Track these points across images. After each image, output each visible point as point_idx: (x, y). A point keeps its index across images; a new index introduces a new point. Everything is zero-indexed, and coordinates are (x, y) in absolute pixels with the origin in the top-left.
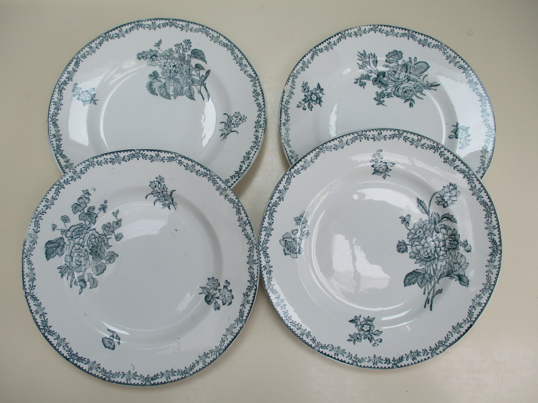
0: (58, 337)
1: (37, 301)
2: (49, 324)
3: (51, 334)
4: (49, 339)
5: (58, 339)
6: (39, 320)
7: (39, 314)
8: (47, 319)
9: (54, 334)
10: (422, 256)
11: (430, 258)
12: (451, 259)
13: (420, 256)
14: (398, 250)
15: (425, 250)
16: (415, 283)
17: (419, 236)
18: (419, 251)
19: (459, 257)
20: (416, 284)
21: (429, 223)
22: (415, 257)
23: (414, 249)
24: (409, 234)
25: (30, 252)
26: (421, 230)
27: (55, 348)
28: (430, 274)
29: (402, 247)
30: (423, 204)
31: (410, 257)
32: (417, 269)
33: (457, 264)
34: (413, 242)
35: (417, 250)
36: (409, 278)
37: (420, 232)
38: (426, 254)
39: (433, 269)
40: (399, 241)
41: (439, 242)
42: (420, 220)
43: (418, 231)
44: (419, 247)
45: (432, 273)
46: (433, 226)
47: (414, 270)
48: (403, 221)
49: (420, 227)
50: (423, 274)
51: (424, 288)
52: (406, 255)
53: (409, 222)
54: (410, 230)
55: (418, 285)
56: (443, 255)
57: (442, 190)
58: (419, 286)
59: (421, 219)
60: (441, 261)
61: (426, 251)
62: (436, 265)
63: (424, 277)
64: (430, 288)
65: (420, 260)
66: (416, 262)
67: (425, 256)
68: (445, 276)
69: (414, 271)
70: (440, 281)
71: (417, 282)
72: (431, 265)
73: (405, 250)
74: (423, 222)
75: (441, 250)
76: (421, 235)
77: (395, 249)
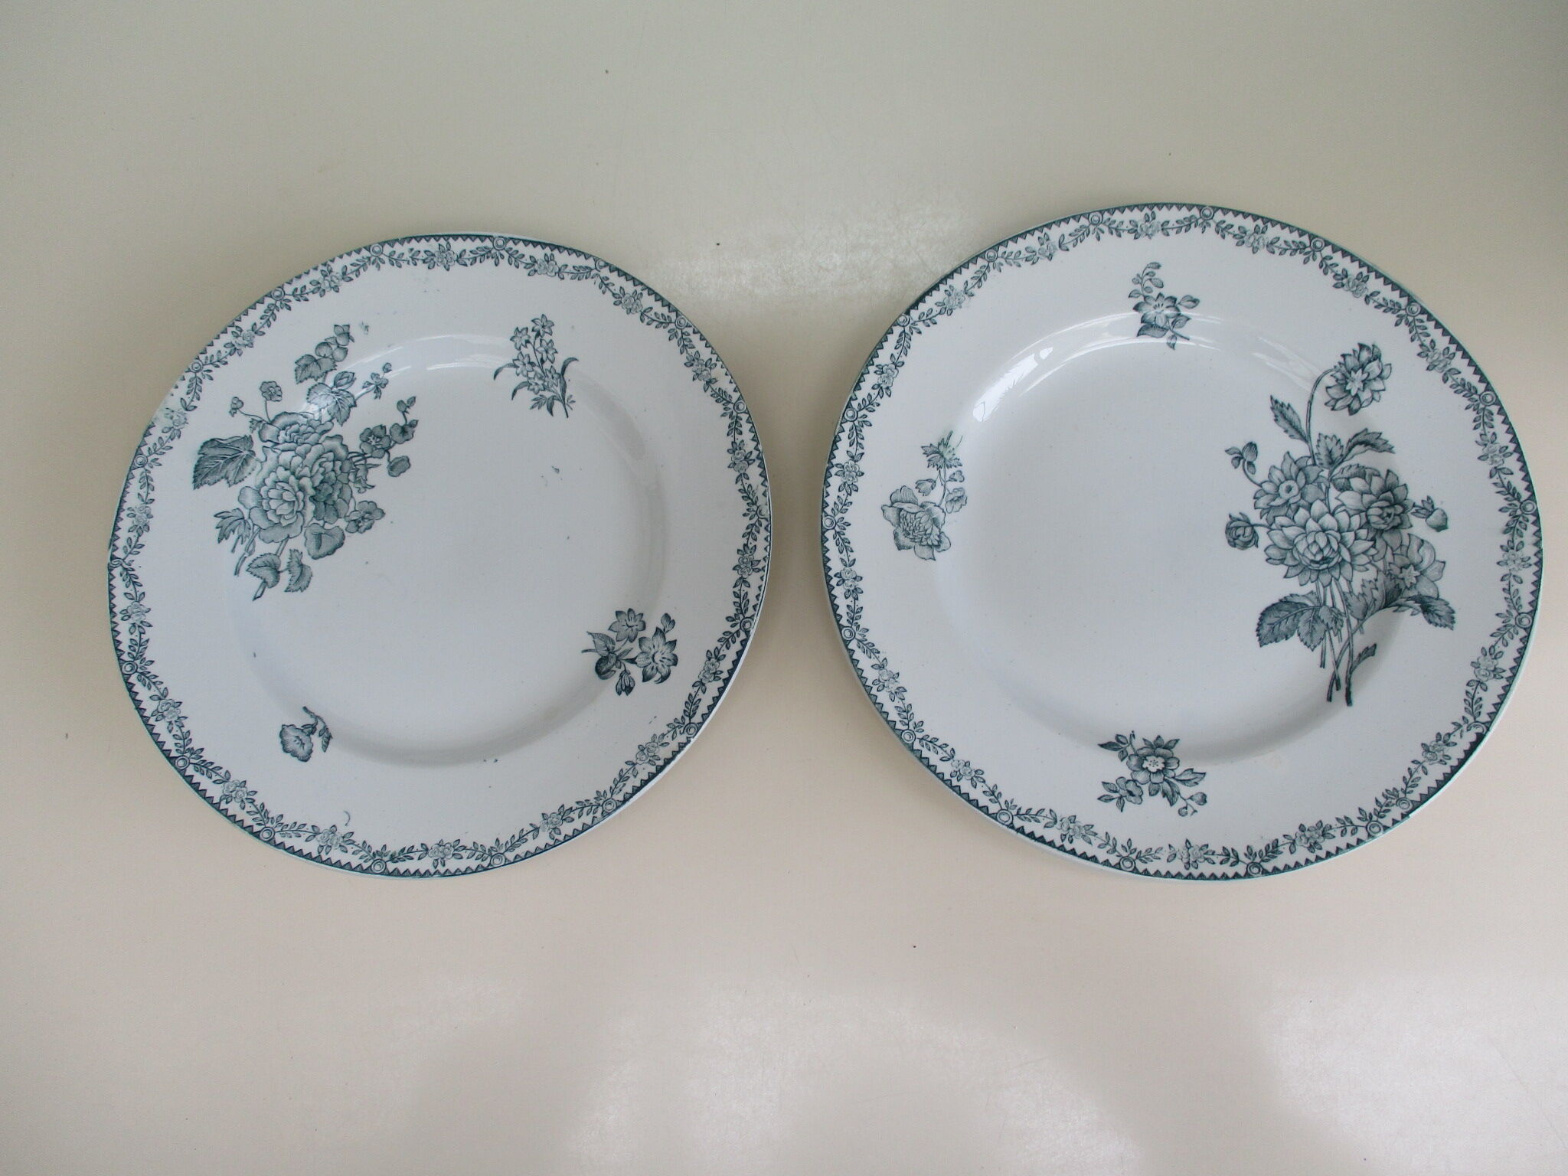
0: (162, 695)
1: (136, 587)
2: (149, 655)
3: (147, 681)
4: (137, 693)
5: (160, 699)
6: (125, 638)
7: (131, 621)
8: (147, 641)
9: (154, 683)
10: (1303, 555)
11: (1328, 563)
12: (1389, 557)
13: (1298, 558)
14: (1229, 541)
15: (1310, 540)
16: (1292, 635)
17: (1288, 501)
18: (1292, 543)
19: (1414, 546)
20: (1295, 639)
21: (1314, 464)
22: (1282, 561)
23: (1277, 537)
24: (1258, 495)
25: (155, 456)
26: (1291, 483)
27: (145, 720)
28: (1334, 606)
29: (1240, 532)
30: (1289, 413)
31: (1267, 560)
32: (1291, 595)
33: (1412, 567)
34: (1271, 519)
35: (1286, 538)
36: (1270, 619)
37: (1289, 489)
38: (1314, 549)
39: (1343, 594)
40: (1230, 516)
41: (1350, 517)
42: (1287, 456)
43: (1283, 487)
44: (1291, 532)
45: (1340, 606)
46: (1325, 473)
47: (1285, 598)
48: (1236, 461)
49: (1288, 475)
50: (1313, 608)
51: (1319, 649)
52: (1256, 554)
53: (1254, 463)
54: (1260, 485)
55: (1302, 640)
56: (1365, 553)
57: (1340, 363)
58: (1306, 644)
59: (1288, 453)
60: (1362, 568)
61: (1315, 541)
62: (1349, 582)
63: (1316, 618)
64: (1338, 647)
65: (1299, 569)
66: (1289, 575)
67: (1312, 558)
68: (1380, 609)
69: (1284, 601)
70: (1366, 625)
71: (1296, 634)
72: (1333, 583)
73: (1250, 541)
74: (1295, 463)
75: (1356, 538)
76: (1294, 496)
77: (1222, 539)
